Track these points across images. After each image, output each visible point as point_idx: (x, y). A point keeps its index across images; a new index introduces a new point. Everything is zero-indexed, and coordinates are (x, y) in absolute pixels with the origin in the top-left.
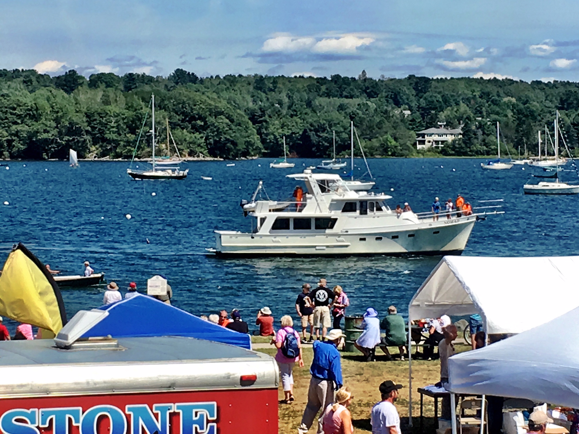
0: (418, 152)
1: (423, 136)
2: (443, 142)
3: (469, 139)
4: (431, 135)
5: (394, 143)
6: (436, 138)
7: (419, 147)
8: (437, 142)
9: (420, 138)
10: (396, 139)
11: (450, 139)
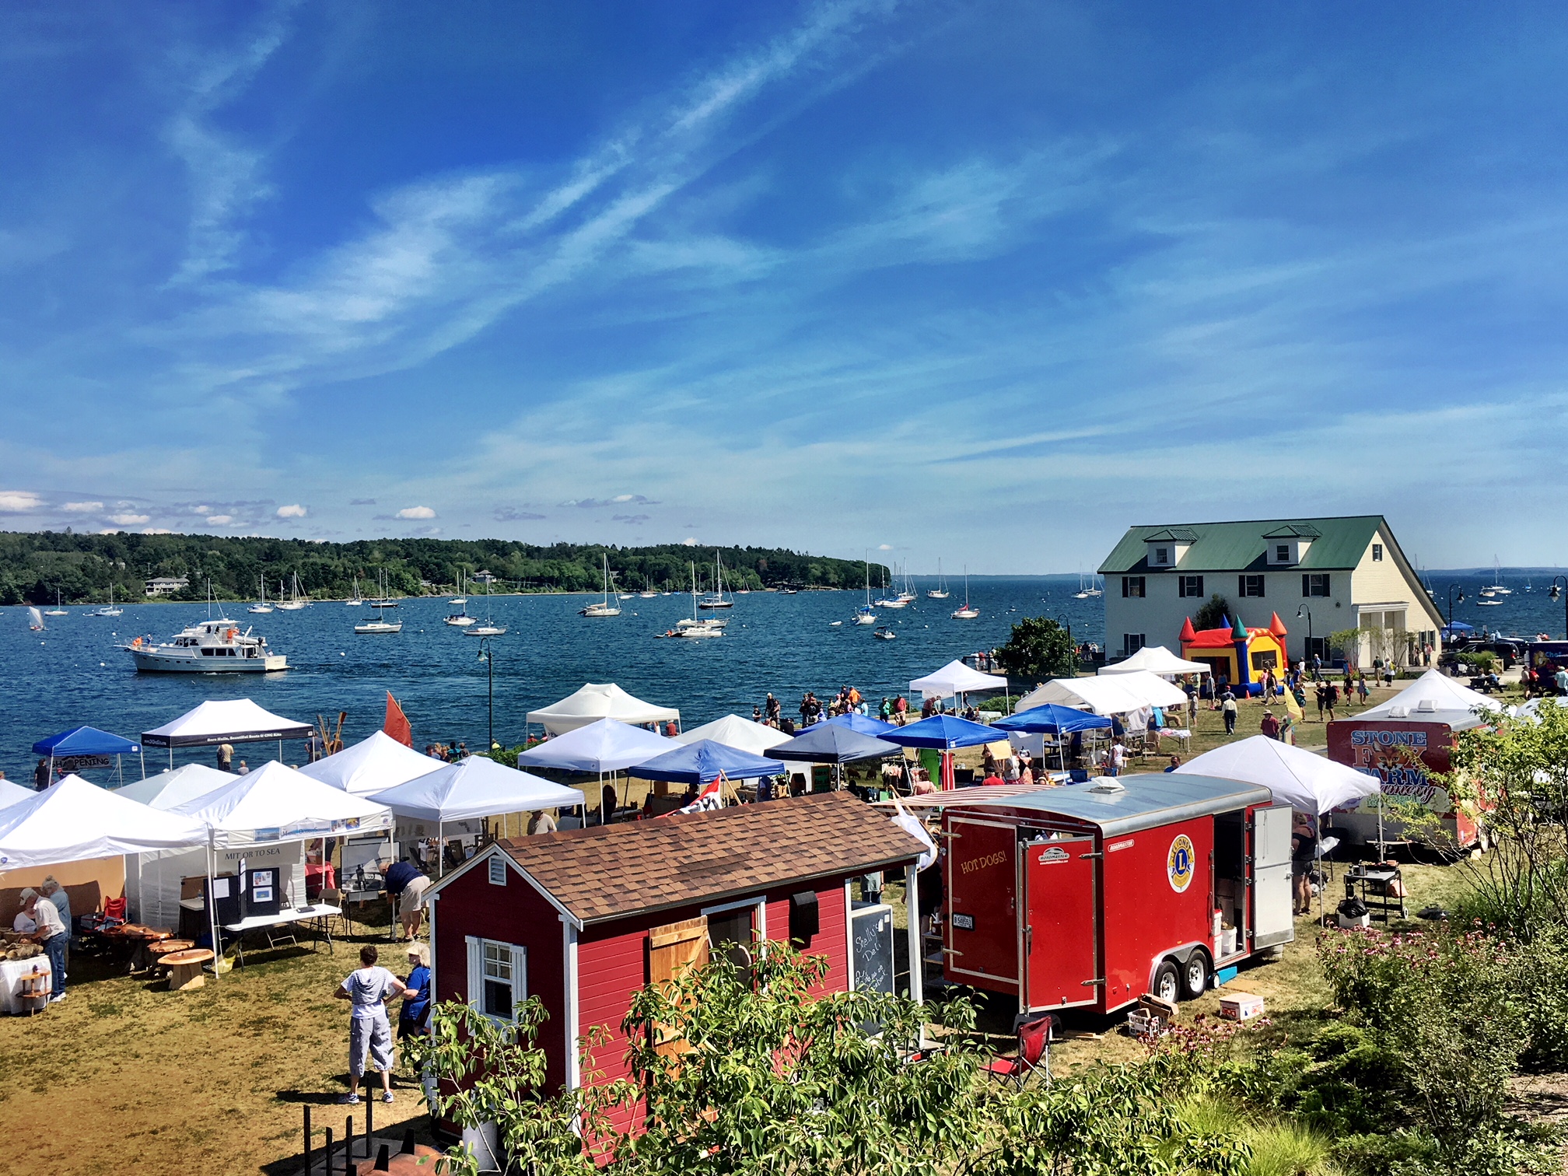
0: (148, 598)
1: (152, 584)
2: (170, 589)
3: (196, 587)
4: (159, 583)
5: (126, 591)
6: (164, 586)
7: (149, 594)
8: (164, 589)
9: (149, 587)
10: (127, 588)
11: (176, 587)
